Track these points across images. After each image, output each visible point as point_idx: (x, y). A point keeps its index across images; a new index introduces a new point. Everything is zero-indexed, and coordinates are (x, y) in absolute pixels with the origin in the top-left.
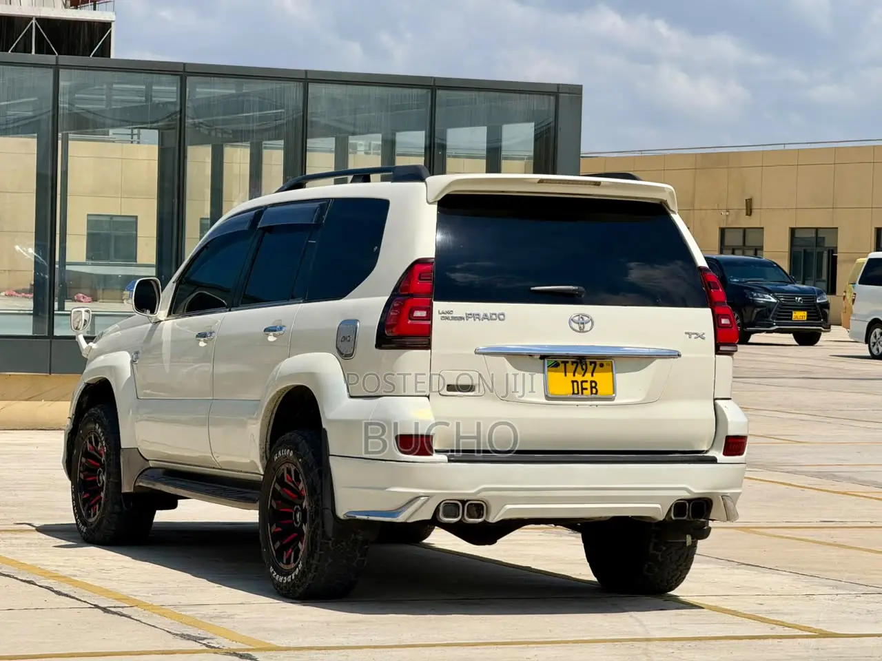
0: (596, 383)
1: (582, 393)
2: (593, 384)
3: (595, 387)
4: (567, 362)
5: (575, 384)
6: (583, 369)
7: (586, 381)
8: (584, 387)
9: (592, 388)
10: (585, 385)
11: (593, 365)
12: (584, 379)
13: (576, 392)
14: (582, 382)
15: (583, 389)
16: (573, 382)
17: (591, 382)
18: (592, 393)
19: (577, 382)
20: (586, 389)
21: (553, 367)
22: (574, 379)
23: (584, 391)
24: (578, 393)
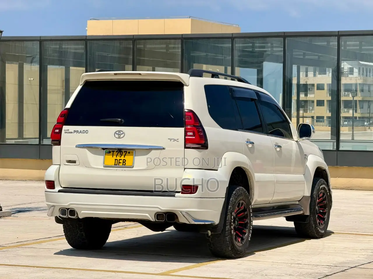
0: (125, 160)
1: (119, 165)
2: (124, 161)
3: (125, 162)
4: (114, 151)
5: (116, 160)
6: (121, 154)
7: (121, 160)
8: (120, 162)
9: (123, 162)
10: (121, 161)
11: (125, 152)
12: (120, 158)
13: (116, 164)
14: (119, 160)
15: (119, 163)
16: (115, 160)
17: (123, 160)
18: (123, 165)
19: (117, 160)
20: (121, 163)
21: (108, 153)
22: (116, 158)
23: (120, 164)
24: (117, 164)
